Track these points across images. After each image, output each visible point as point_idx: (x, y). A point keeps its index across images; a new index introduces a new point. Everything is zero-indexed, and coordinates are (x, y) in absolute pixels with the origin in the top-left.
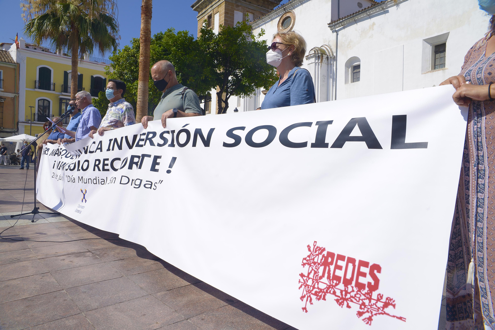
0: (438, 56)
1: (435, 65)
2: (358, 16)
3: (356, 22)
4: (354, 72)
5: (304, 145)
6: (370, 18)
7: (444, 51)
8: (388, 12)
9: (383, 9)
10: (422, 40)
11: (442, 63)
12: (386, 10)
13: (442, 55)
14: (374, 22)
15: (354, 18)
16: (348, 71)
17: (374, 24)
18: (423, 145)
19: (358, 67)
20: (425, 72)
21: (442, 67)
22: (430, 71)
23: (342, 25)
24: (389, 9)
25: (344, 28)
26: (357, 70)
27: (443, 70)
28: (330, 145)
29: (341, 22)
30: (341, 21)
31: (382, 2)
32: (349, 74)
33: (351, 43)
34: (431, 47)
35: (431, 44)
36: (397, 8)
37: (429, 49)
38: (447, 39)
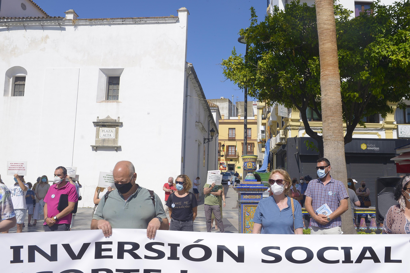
0: (111, 87)
1: (108, 96)
2: (28, 22)
3: (25, 28)
4: (16, 83)
5: (337, 262)
6: (43, 29)
7: (118, 84)
8: (64, 29)
9: (59, 25)
10: (99, 69)
11: (115, 95)
12: (63, 27)
13: (115, 87)
14: (47, 35)
15: (24, 23)
16: (9, 81)
17: (47, 37)
18: (400, 261)
19: (23, 79)
20: (100, 101)
21: (115, 99)
22: (103, 101)
23: (6, 26)
24: (66, 27)
25: (8, 29)
26: (21, 83)
27: (117, 102)
28: (354, 262)
29: (5, 22)
30: (5, 20)
31: (59, 17)
32: (9, 85)
33: (16, 50)
34: (106, 77)
35: (106, 75)
36: (74, 29)
37: (104, 80)
38: (121, 74)
